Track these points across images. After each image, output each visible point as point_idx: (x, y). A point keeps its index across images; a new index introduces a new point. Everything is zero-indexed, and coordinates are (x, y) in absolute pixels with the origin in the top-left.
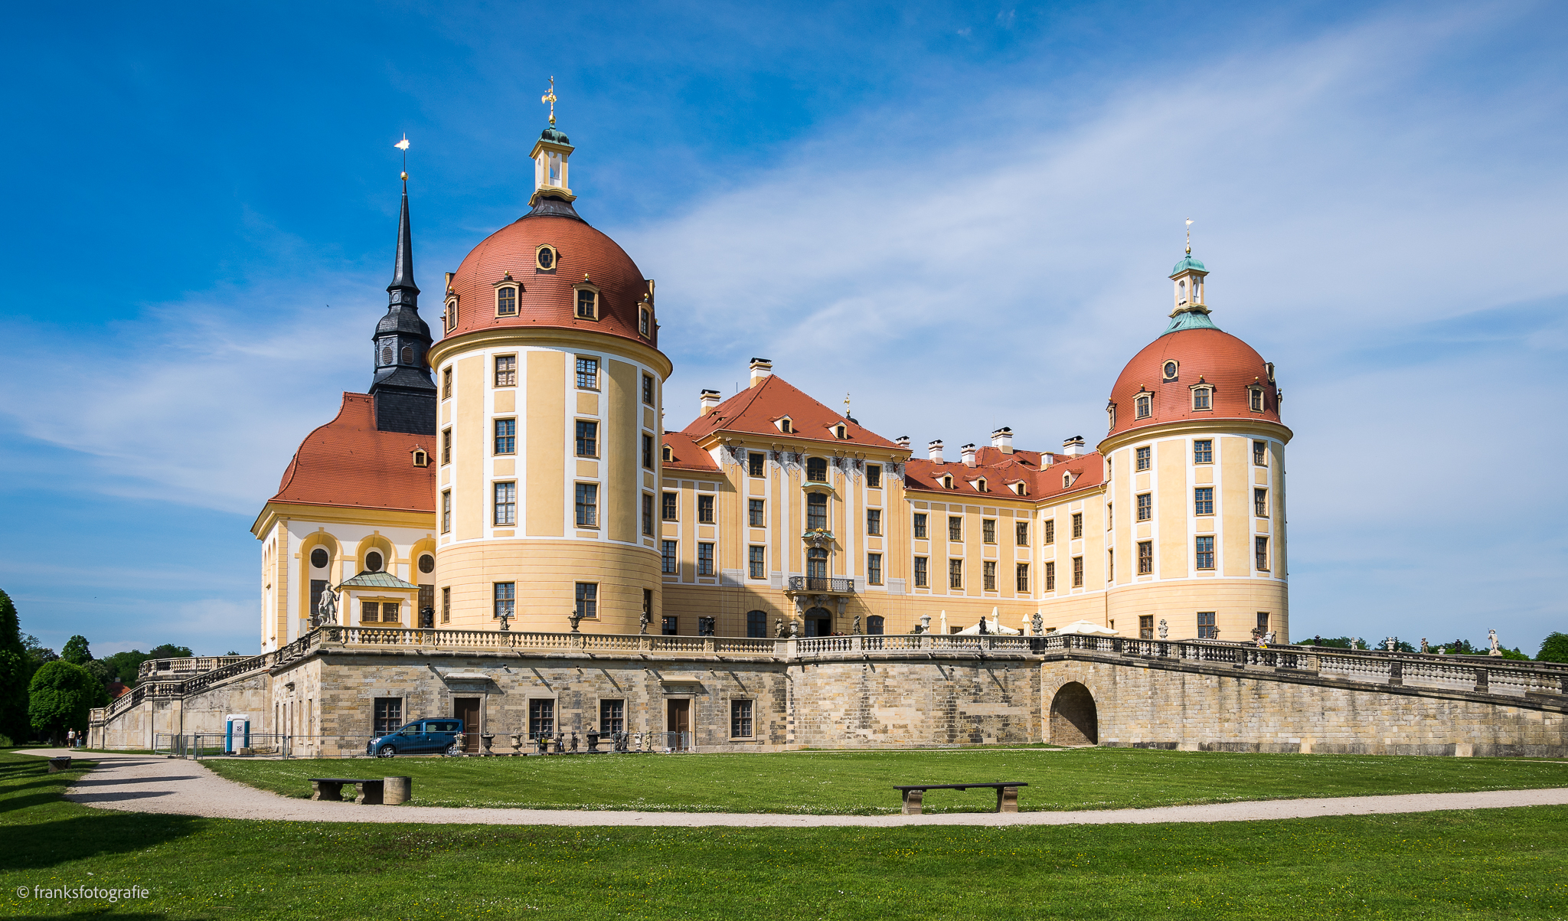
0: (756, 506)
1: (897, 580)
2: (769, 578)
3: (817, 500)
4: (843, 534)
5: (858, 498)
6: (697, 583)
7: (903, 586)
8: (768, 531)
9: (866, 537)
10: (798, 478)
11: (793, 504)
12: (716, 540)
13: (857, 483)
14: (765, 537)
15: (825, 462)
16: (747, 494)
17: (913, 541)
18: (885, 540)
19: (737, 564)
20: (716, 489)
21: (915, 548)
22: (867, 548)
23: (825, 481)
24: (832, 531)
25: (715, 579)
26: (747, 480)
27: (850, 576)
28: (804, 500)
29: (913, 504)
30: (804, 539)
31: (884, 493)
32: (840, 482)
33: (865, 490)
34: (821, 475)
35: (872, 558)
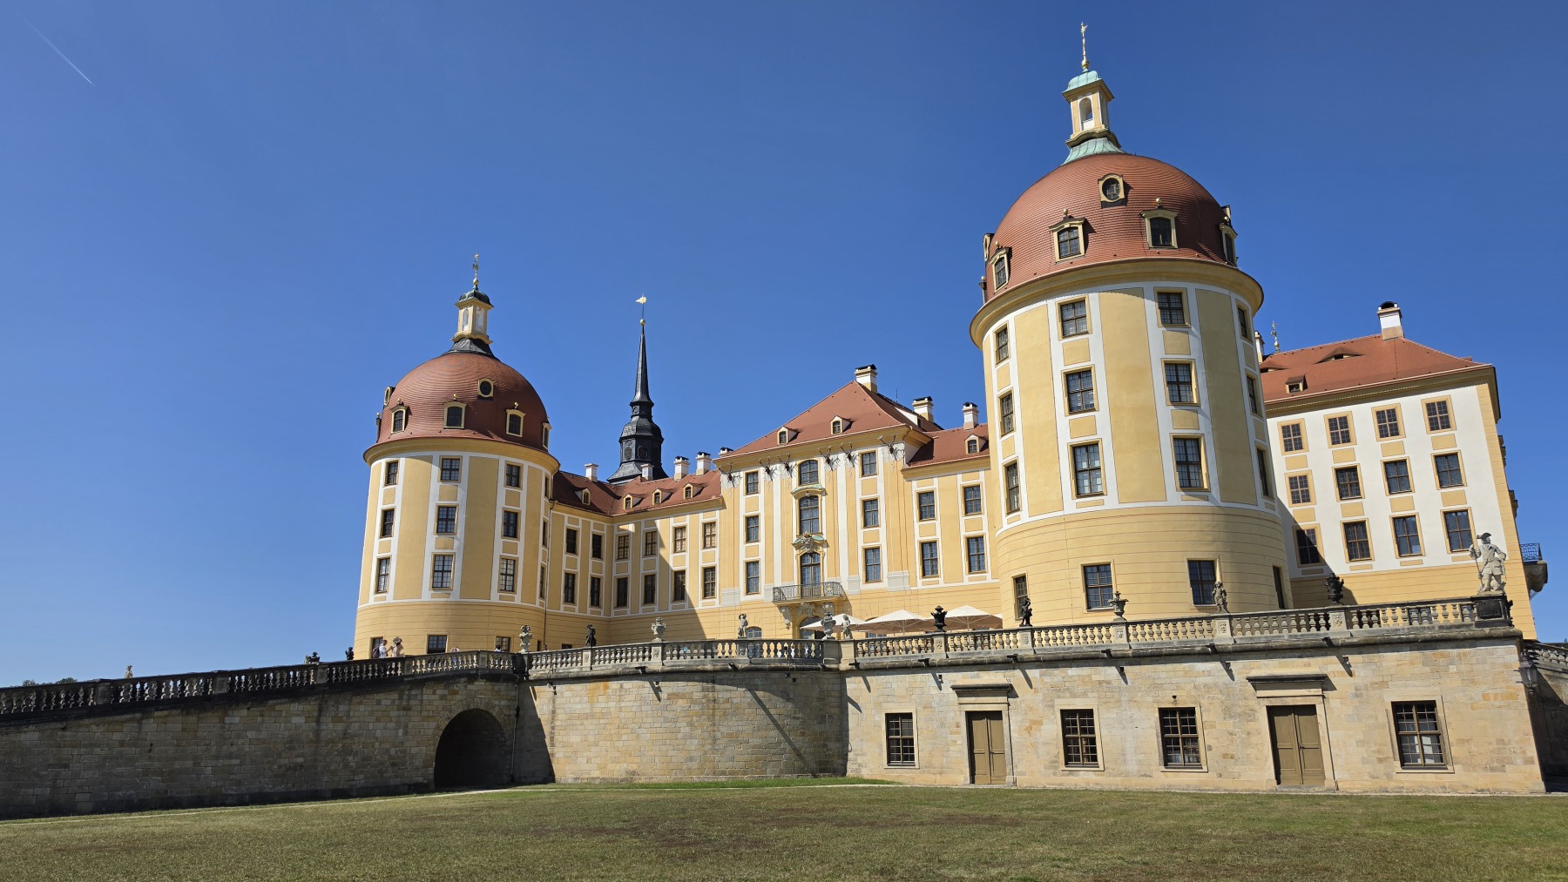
0: (752, 522)
2: (762, 592)
4: (835, 532)
5: (851, 489)
6: (700, 606)
7: (906, 579)
8: (762, 544)
9: (861, 531)
10: (790, 486)
11: (785, 514)
12: (717, 562)
13: (850, 477)
14: (759, 550)
15: (816, 462)
16: (743, 513)
17: (917, 524)
18: (882, 530)
19: (735, 583)
20: (716, 516)
21: (920, 531)
22: (861, 545)
23: (816, 481)
24: (824, 532)
25: (716, 600)
26: (743, 498)
27: (844, 578)
28: (794, 503)
29: (917, 486)
30: (798, 546)
31: (880, 478)
32: (833, 479)
33: (859, 480)
34: (814, 477)
35: (871, 553)
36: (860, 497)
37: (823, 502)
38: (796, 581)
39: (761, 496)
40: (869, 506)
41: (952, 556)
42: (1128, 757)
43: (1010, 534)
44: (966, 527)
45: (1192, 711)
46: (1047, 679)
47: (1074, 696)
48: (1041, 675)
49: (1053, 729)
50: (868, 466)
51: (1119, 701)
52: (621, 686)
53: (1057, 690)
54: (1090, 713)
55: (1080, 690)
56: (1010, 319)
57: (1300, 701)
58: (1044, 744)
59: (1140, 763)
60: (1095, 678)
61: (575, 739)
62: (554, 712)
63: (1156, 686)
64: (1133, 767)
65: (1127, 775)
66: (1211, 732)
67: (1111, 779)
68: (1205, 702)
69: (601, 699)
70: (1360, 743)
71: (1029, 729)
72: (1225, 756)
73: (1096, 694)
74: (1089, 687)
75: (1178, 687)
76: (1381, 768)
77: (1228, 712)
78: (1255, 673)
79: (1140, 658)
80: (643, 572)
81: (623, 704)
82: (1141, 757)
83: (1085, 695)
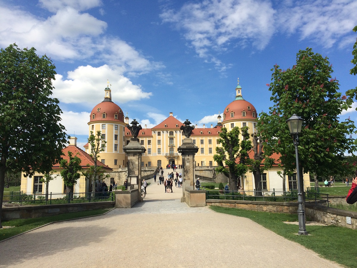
0: (159, 141)
2: (162, 154)
11: (166, 140)
13: (180, 135)
14: (161, 146)
15: (173, 132)
16: (157, 139)
20: (151, 139)
23: (173, 135)
24: (175, 144)
26: (157, 136)
28: (169, 139)
29: (192, 138)
30: (169, 146)
36: (182, 139)
37: (174, 139)
38: (169, 153)
39: (161, 136)
44: (201, 146)
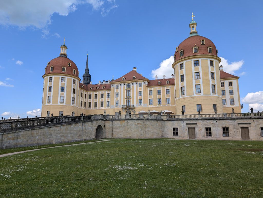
0: (117, 94)
1: (145, 104)
2: (119, 106)
3: (129, 91)
4: (133, 97)
5: (137, 89)
6: (106, 108)
7: (147, 105)
8: (119, 98)
9: (138, 97)
10: (125, 88)
11: (124, 92)
12: (110, 100)
13: (137, 87)
15: (130, 84)
16: (115, 92)
17: (149, 96)
18: (142, 97)
19: (113, 104)
20: (110, 92)
21: (149, 97)
22: (138, 99)
23: (130, 87)
24: (131, 96)
25: (110, 107)
26: (115, 90)
27: (135, 104)
28: (126, 91)
29: (149, 89)
30: (126, 98)
31: (142, 88)
32: (133, 87)
33: (138, 88)
34: (129, 86)
35: (140, 101)
36: (138, 90)
37: (131, 91)
38: (126, 104)
39: (119, 89)
40: (140, 92)
41: (155, 102)
42: (217, 135)
43: (181, 99)
44: (158, 97)
45: (228, 128)
46: (203, 123)
47: (208, 125)
48: (202, 122)
49: (204, 130)
50: (140, 85)
51: (216, 126)
52: (128, 122)
53: (205, 124)
54: (210, 128)
55: (209, 124)
56: (184, 62)
57: (246, 127)
58: (202, 133)
59: (219, 136)
60: (212, 123)
61: (117, 131)
62: (113, 126)
63: (222, 124)
64: (218, 136)
65: (217, 138)
66: (231, 131)
67: (214, 138)
68: (230, 127)
69: (123, 124)
70: (255, 133)
71: (200, 131)
72: (233, 135)
73: (212, 125)
74: (211, 124)
75: (226, 124)
76: (258, 137)
77: (234, 128)
78: (239, 122)
79: (220, 119)
80: (94, 101)
81: (128, 125)
82: (219, 135)
83: (210, 125)
